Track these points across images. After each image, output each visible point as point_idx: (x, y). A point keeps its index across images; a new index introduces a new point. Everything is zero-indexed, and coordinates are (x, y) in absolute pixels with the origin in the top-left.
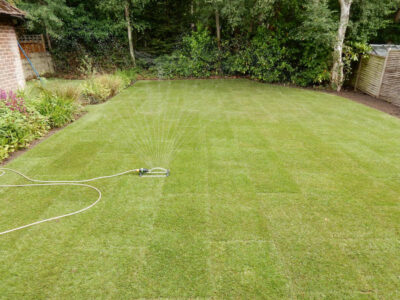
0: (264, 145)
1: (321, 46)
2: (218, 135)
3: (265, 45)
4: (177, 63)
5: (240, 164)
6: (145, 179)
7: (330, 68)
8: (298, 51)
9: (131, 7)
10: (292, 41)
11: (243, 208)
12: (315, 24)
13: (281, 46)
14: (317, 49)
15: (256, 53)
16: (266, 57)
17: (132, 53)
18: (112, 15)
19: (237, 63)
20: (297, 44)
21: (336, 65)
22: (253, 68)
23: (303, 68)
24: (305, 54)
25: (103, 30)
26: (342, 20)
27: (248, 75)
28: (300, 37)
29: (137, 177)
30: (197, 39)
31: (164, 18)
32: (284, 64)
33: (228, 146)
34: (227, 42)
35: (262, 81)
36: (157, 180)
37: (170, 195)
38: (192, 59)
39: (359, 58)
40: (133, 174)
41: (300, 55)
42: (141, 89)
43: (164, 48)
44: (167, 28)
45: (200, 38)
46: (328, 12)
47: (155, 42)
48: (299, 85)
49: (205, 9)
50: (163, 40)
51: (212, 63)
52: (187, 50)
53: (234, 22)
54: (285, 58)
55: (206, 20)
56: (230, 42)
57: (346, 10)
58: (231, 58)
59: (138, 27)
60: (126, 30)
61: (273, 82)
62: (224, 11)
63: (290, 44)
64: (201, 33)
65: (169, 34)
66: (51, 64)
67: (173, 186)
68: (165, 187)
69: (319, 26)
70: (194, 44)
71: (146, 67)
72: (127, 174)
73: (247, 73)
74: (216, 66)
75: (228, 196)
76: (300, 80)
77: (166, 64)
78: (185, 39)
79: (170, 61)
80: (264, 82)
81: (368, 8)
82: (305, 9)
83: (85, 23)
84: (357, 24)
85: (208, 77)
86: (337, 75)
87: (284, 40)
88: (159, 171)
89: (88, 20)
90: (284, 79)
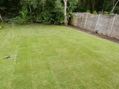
0: (48, 43)
1: (61, 13)
3: (45, 14)
4: (18, 20)
5: (41, 50)
6: (9, 59)
7: (64, 19)
8: (55, 15)
10: (53, 12)
11: (42, 63)
12: (58, 7)
13: (50, 14)
15: (43, 16)
16: (46, 17)
19: (38, 19)
20: (54, 13)
21: (65, 18)
22: (43, 20)
23: (57, 20)
24: (57, 15)
26: (65, 6)
27: (41, 23)
28: (55, 11)
29: (6, 59)
30: (24, 12)
31: (11, 5)
32: (51, 19)
33: (37, 45)
34: (34, 13)
35: (46, 24)
36: (14, 59)
37: (19, 63)
38: (23, 19)
39: (71, 16)
40: (4, 58)
41: (55, 16)
42: (6, 29)
43: (13, 15)
44: (13, 9)
46: (61, 4)
47: (9, 13)
48: (56, 25)
49: (25, 3)
50: (12, 13)
52: (21, 15)
53: (35, 7)
54: (52, 17)
55: (26, 6)
56: (35, 13)
57: (66, 3)
58: (36, 18)
61: (49, 24)
63: (52, 13)
64: (25, 10)
65: (14, 11)
67: (19, 60)
68: (17, 61)
69: (59, 8)
70: (23, 14)
71: (7, 22)
72: (2, 59)
73: (41, 22)
74: (31, 20)
76: (56, 23)
77: (14, 21)
78: (20, 12)
79: (16, 20)
80: (47, 24)
81: (71, 3)
82: (55, 3)
84: (69, 7)
85: (29, 24)
86: (66, 21)
87: (50, 12)
88: (14, 56)
90: (52, 23)
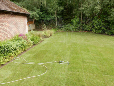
0: (101, 55)
2: (84, 50)
3: (97, 22)
4: (69, 27)
5: (94, 62)
6: (61, 65)
8: (108, 24)
9: (57, 11)
13: (102, 22)
15: (94, 24)
16: (97, 26)
17: (56, 24)
18: (52, 14)
19: (87, 27)
20: (108, 22)
22: (92, 29)
23: (110, 29)
24: (111, 25)
25: (49, 18)
27: (90, 31)
28: (109, 19)
29: (59, 63)
30: (75, 20)
31: (66, 14)
32: (103, 28)
33: (88, 55)
34: (84, 21)
35: (95, 33)
36: (65, 66)
37: (70, 72)
38: (73, 26)
40: (57, 62)
42: (59, 34)
43: (65, 23)
44: (67, 17)
45: (76, 20)
47: (63, 21)
48: (108, 35)
49: (78, 12)
50: (65, 20)
51: (80, 27)
52: (72, 23)
53: (87, 15)
54: (104, 26)
55: (78, 15)
56: (85, 21)
59: (58, 17)
60: (55, 18)
61: (99, 33)
62: (85, 12)
64: (76, 18)
65: (67, 19)
66: (35, 27)
67: (71, 68)
68: (68, 68)
70: (74, 22)
71: (59, 28)
72: (55, 62)
73: (90, 30)
74: (80, 28)
75: (92, 75)
76: (108, 33)
78: (72, 20)
79: (67, 26)
83: (44, 16)
85: (78, 31)
87: (103, 21)
88: (66, 62)
89: (45, 15)
90: (103, 33)
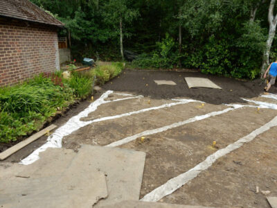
1: (254, 51)
3: (213, 50)
7: (260, 67)
8: (236, 54)
9: (124, 21)
10: (234, 47)
12: (251, 36)
14: (251, 53)
15: (207, 54)
17: (122, 51)
18: (111, 27)
21: (264, 64)
22: (203, 64)
24: (242, 56)
25: (104, 35)
26: (270, 34)
28: (239, 44)
30: (166, 44)
31: (144, 29)
34: (186, 46)
41: (238, 57)
43: (143, 48)
44: (146, 36)
45: (168, 43)
46: (259, 28)
47: (137, 44)
50: (142, 43)
52: (159, 50)
53: (193, 33)
55: (173, 31)
56: (188, 46)
57: (273, 27)
59: (127, 35)
60: (119, 36)
62: (187, 24)
64: (168, 40)
69: (254, 38)
70: (164, 47)
73: (199, 67)
74: (177, 62)
76: (237, 74)
82: (243, 26)
83: (94, 31)
85: (171, 69)
87: (227, 47)
89: (96, 29)
90: (226, 73)
